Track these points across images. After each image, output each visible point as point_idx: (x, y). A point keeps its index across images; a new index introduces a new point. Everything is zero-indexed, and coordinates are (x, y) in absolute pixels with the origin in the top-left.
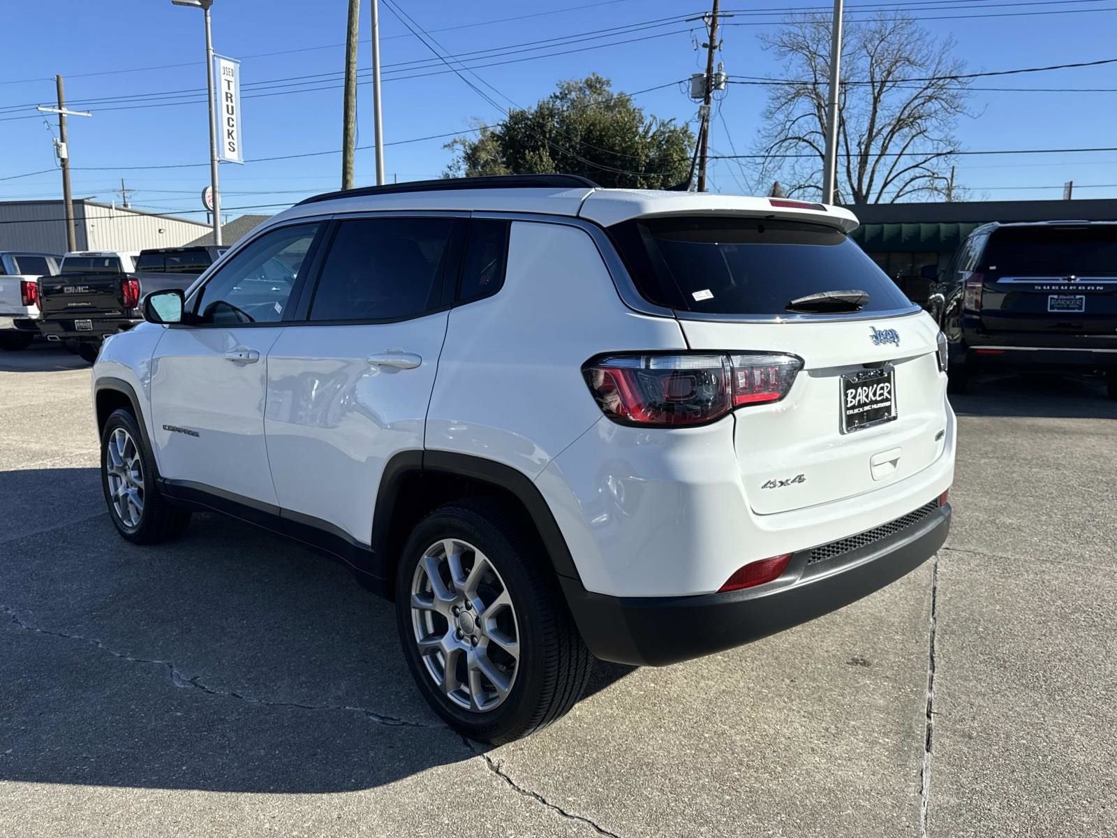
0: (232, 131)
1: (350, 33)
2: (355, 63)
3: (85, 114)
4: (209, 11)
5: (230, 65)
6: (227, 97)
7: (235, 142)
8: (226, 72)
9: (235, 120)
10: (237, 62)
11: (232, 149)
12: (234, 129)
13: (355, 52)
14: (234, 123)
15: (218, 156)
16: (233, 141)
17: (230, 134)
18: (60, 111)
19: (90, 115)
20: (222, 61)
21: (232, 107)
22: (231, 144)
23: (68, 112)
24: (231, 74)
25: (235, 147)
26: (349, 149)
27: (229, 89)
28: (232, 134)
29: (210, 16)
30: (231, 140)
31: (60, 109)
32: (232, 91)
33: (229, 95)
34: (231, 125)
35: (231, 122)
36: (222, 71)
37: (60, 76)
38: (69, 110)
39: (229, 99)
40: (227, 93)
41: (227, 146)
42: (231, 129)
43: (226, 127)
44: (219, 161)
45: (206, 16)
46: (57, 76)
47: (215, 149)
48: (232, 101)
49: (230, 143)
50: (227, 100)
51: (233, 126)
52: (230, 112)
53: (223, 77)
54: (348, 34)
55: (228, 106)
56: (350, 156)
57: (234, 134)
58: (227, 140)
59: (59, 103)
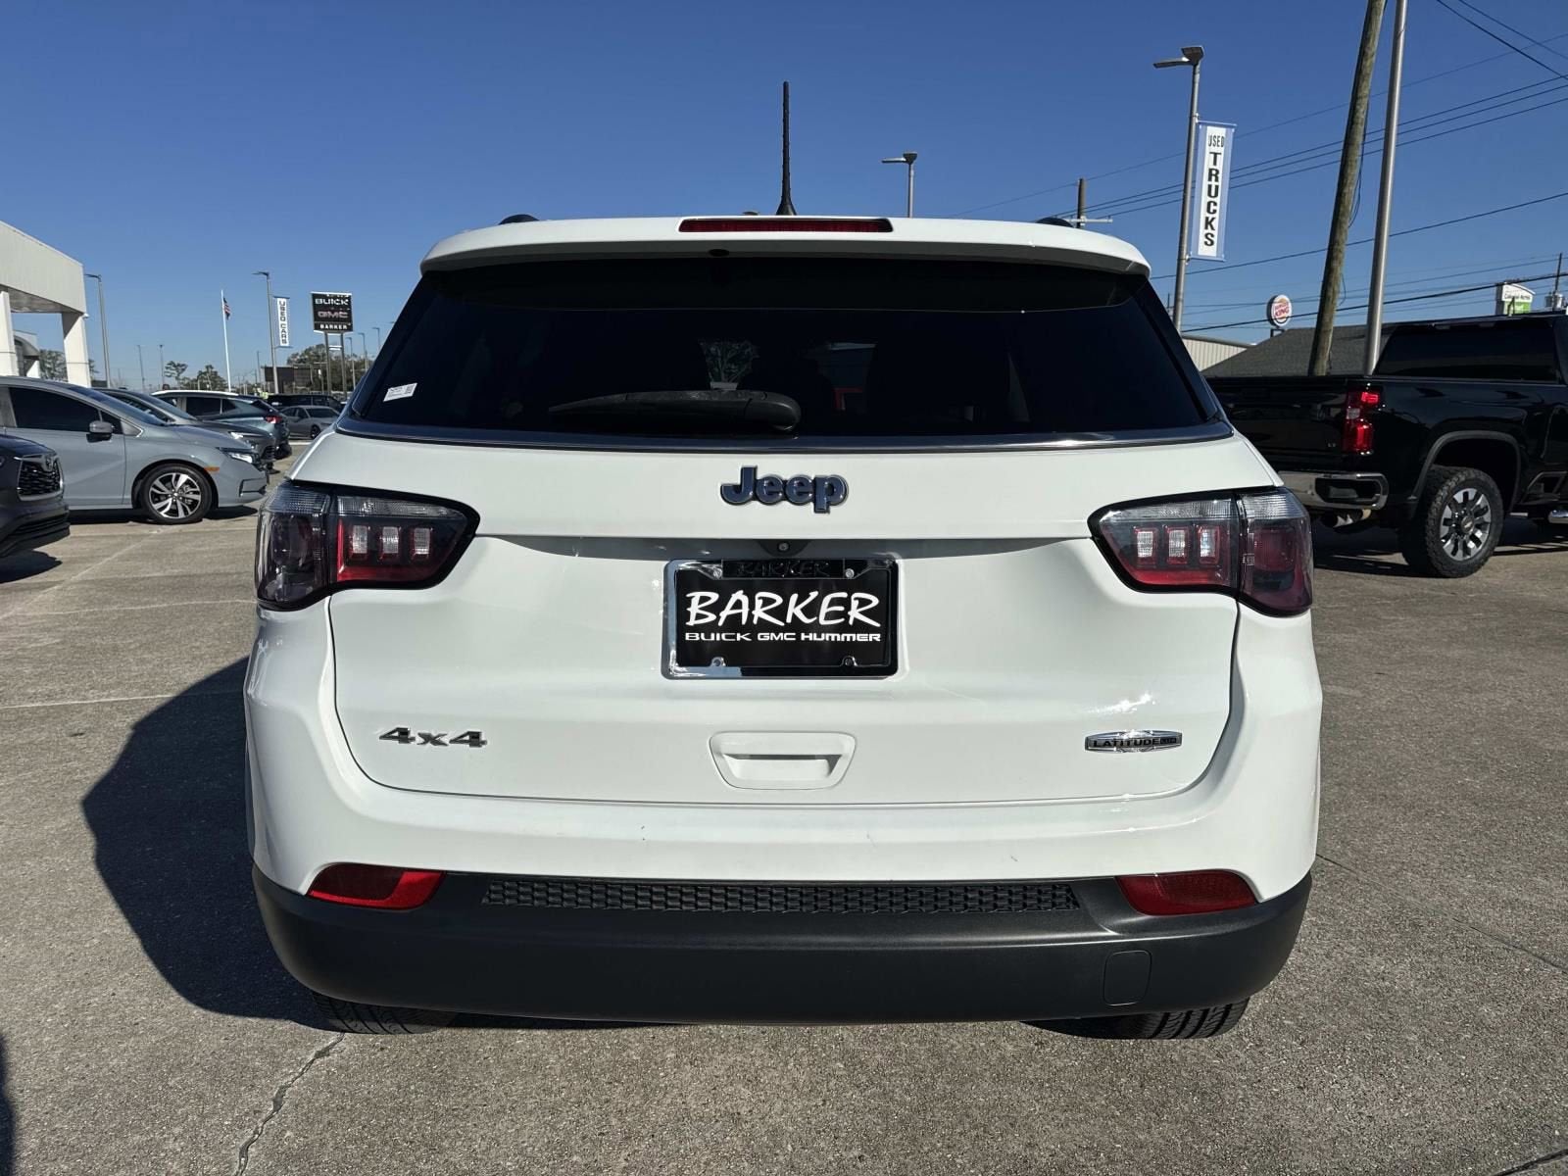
0: (1213, 219)
1: (1363, 54)
2: (1365, 97)
3: (1105, 220)
4: (1198, 67)
5: (1220, 132)
6: (1210, 175)
7: (1215, 233)
8: (1215, 143)
9: (1218, 203)
10: (1232, 127)
11: (1209, 243)
12: (1216, 215)
13: (1367, 81)
14: (1217, 208)
15: (1188, 253)
16: (1212, 232)
17: (1208, 223)
18: (1079, 221)
19: (1111, 221)
20: (1209, 128)
21: (1217, 187)
22: (1209, 236)
23: (1086, 220)
24: (1220, 144)
25: (1215, 239)
26: (1341, 223)
27: (1215, 163)
28: (1213, 223)
29: (1200, 73)
30: (1209, 230)
31: (1079, 217)
32: (1219, 166)
33: (1214, 172)
34: (1212, 211)
35: (1212, 207)
36: (1208, 142)
37: (1085, 179)
38: (1088, 218)
39: (1213, 178)
40: (1211, 170)
41: (1202, 239)
42: (1211, 216)
43: (1204, 214)
44: (1189, 260)
45: (1194, 73)
46: (1081, 180)
47: (1185, 246)
48: (1217, 180)
49: (1206, 235)
50: (1210, 179)
51: (1215, 211)
52: (1213, 194)
53: (1208, 149)
54: (1360, 56)
55: (1210, 186)
56: (1341, 234)
57: (1215, 224)
58: (1203, 232)
59: (1079, 210)
